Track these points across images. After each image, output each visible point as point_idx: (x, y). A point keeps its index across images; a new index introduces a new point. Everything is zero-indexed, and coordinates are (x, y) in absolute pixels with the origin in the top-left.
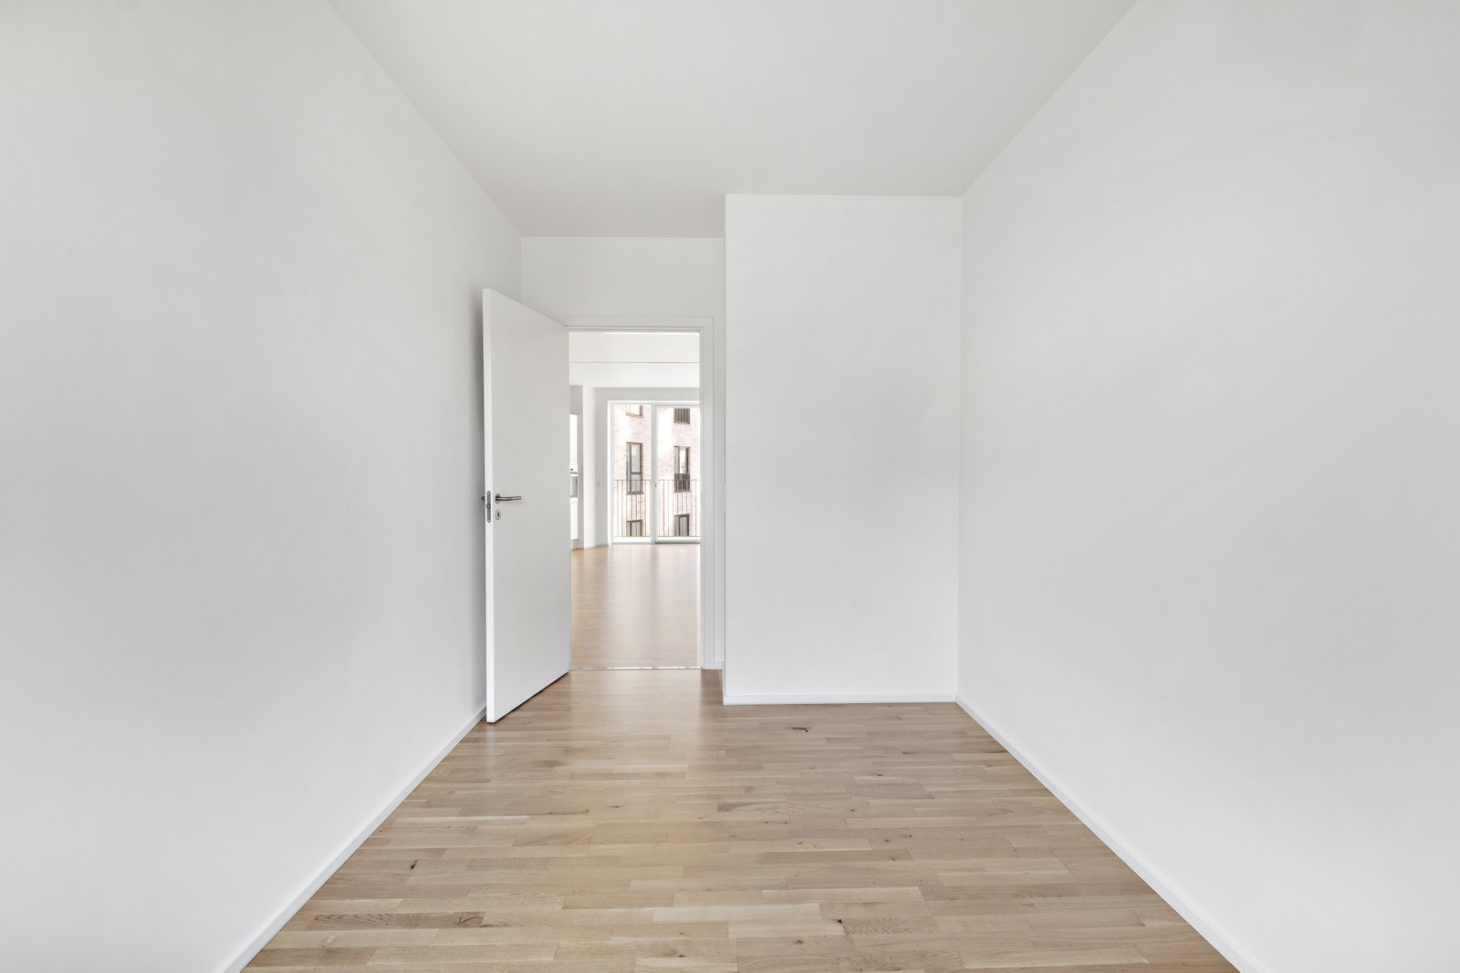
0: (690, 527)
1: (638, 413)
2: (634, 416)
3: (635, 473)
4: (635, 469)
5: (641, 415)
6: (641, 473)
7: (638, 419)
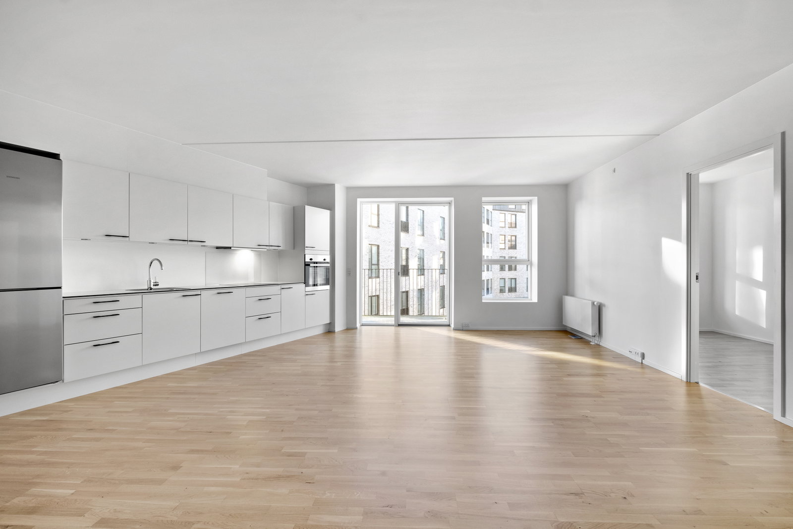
0: (409, 299)
1: (376, 225)
2: (375, 227)
3: (374, 265)
4: (375, 261)
5: (378, 226)
6: (378, 264)
7: (376, 229)
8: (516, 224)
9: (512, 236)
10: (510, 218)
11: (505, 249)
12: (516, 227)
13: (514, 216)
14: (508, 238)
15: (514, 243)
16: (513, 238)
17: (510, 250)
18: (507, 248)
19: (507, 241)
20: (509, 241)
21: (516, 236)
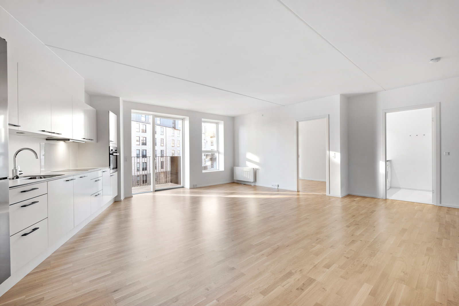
8: (146, 130)
9: (143, 137)
10: (142, 126)
11: (139, 145)
12: (146, 132)
13: (145, 126)
14: (141, 139)
15: (145, 142)
16: (144, 139)
17: (143, 146)
18: (141, 144)
19: (141, 140)
20: (142, 140)
21: (146, 138)
